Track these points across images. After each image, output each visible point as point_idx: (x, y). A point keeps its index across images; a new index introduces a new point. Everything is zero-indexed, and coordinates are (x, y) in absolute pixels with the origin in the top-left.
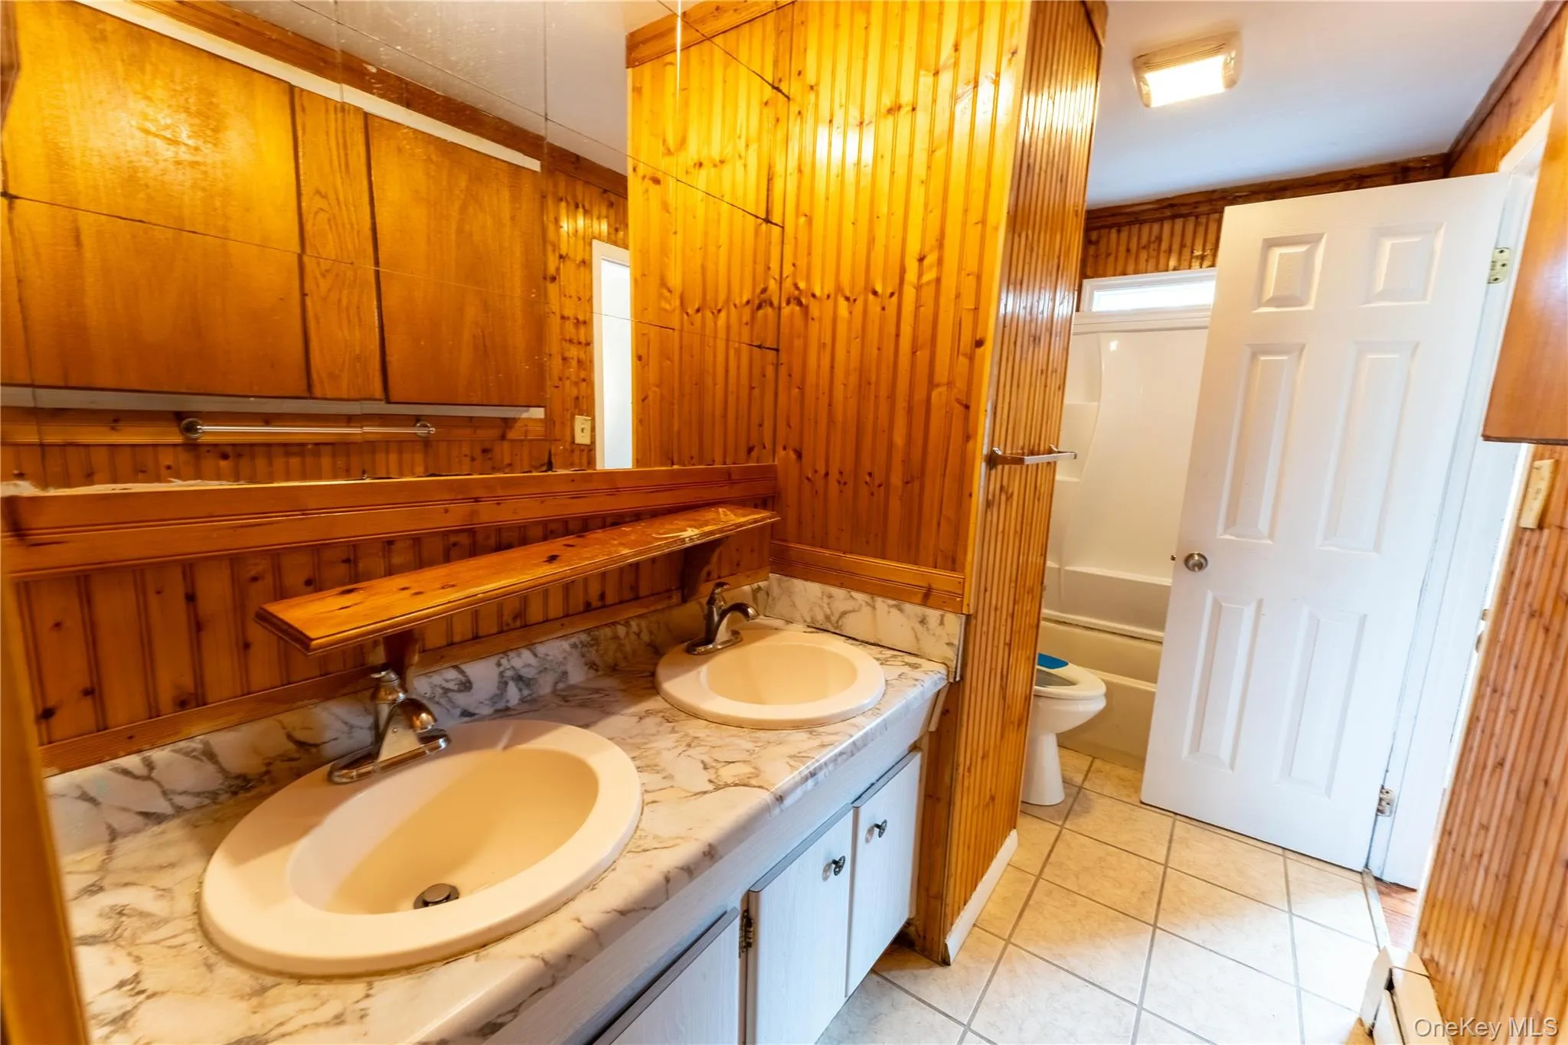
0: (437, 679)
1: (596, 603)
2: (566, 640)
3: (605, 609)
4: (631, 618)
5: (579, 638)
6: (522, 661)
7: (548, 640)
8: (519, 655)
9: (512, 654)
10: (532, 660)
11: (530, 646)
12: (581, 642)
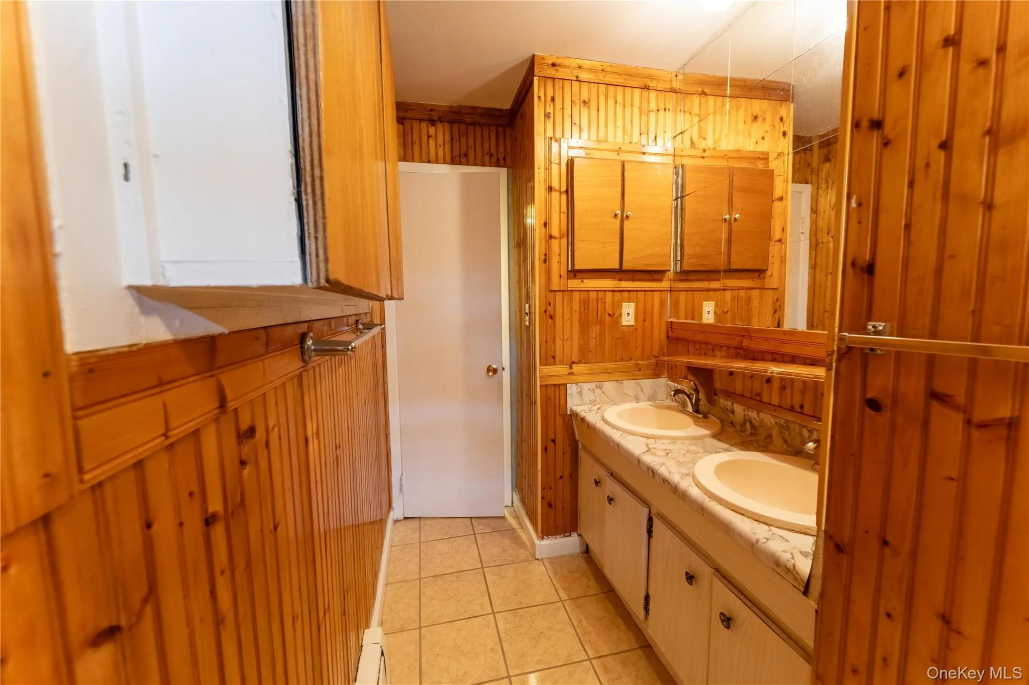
0: (726, 403)
1: (797, 408)
2: (774, 418)
3: (801, 415)
4: (815, 429)
5: (780, 421)
6: (753, 414)
7: (767, 413)
8: (752, 412)
9: (751, 410)
10: (756, 417)
11: (759, 411)
12: (780, 424)
